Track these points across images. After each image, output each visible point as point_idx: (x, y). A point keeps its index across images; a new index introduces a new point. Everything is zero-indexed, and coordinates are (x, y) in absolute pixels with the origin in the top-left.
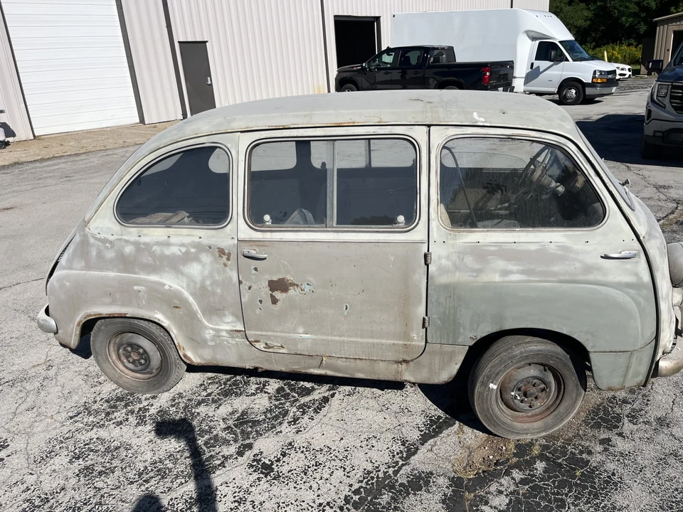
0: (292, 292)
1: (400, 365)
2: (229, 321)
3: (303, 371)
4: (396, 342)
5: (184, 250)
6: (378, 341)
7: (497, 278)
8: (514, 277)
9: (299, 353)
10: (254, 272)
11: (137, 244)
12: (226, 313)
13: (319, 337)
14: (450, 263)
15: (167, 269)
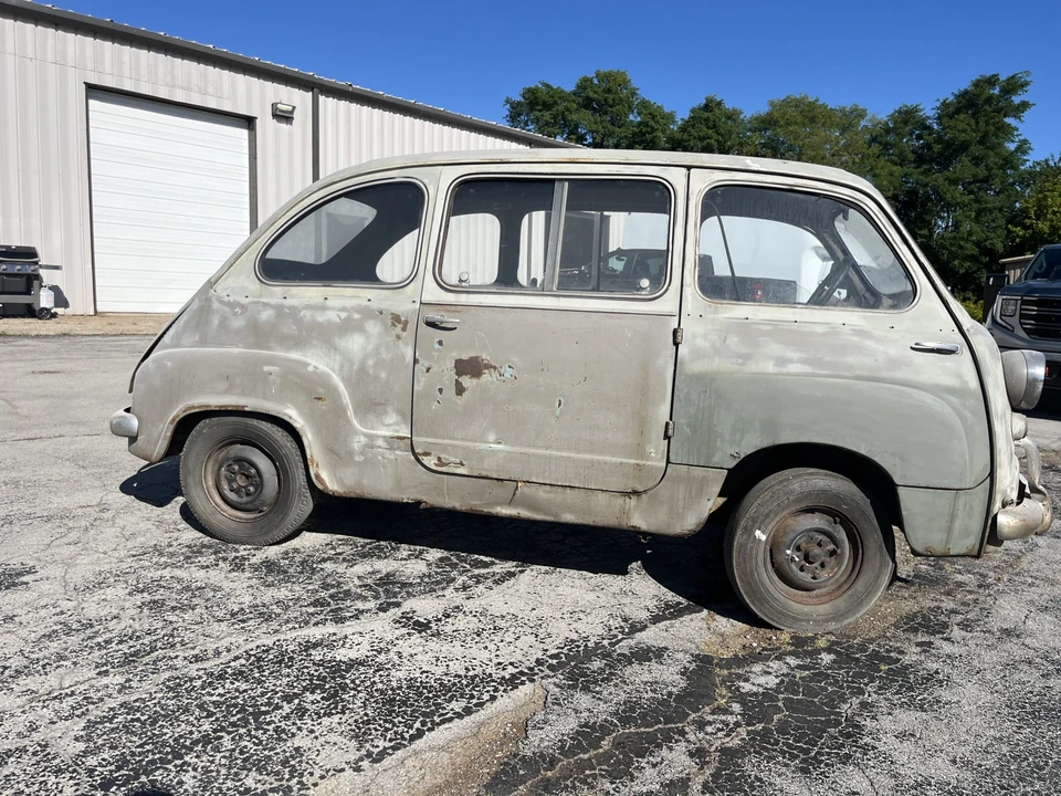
0: (487, 377)
1: (627, 500)
2: (391, 422)
3: (485, 510)
4: (625, 460)
5: (344, 315)
6: (600, 458)
7: (770, 368)
8: (795, 368)
9: (484, 474)
10: (437, 346)
11: (279, 309)
12: (389, 409)
13: (516, 449)
14: (707, 344)
15: (315, 342)
